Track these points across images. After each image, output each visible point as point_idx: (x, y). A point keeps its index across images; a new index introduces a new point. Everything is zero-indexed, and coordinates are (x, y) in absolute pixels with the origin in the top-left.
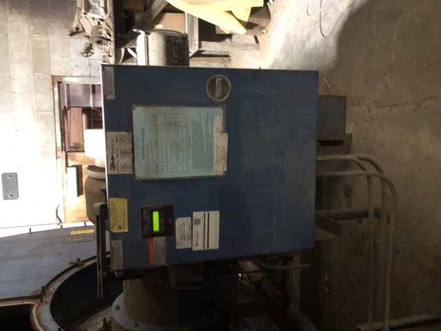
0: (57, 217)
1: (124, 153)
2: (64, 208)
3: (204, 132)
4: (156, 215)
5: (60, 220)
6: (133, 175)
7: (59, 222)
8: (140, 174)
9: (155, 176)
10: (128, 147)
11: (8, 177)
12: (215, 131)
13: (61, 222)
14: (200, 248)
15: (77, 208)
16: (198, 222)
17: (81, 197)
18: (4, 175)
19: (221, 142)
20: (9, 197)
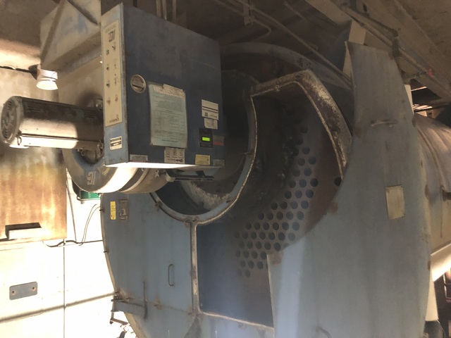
0: (57, 246)
1: (175, 153)
2: (52, 239)
3: (163, 100)
4: (204, 139)
5: (60, 244)
6: (185, 149)
7: (62, 244)
8: (184, 145)
9: (186, 137)
10: (171, 151)
11: (14, 294)
12: (162, 92)
13: (63, 242)
14: (217, 115)
15: (52, 228)
16: (206, 114)
17: (41, 225)
18: (12, 298)
19: (168, 90)
20: (34, 290)
